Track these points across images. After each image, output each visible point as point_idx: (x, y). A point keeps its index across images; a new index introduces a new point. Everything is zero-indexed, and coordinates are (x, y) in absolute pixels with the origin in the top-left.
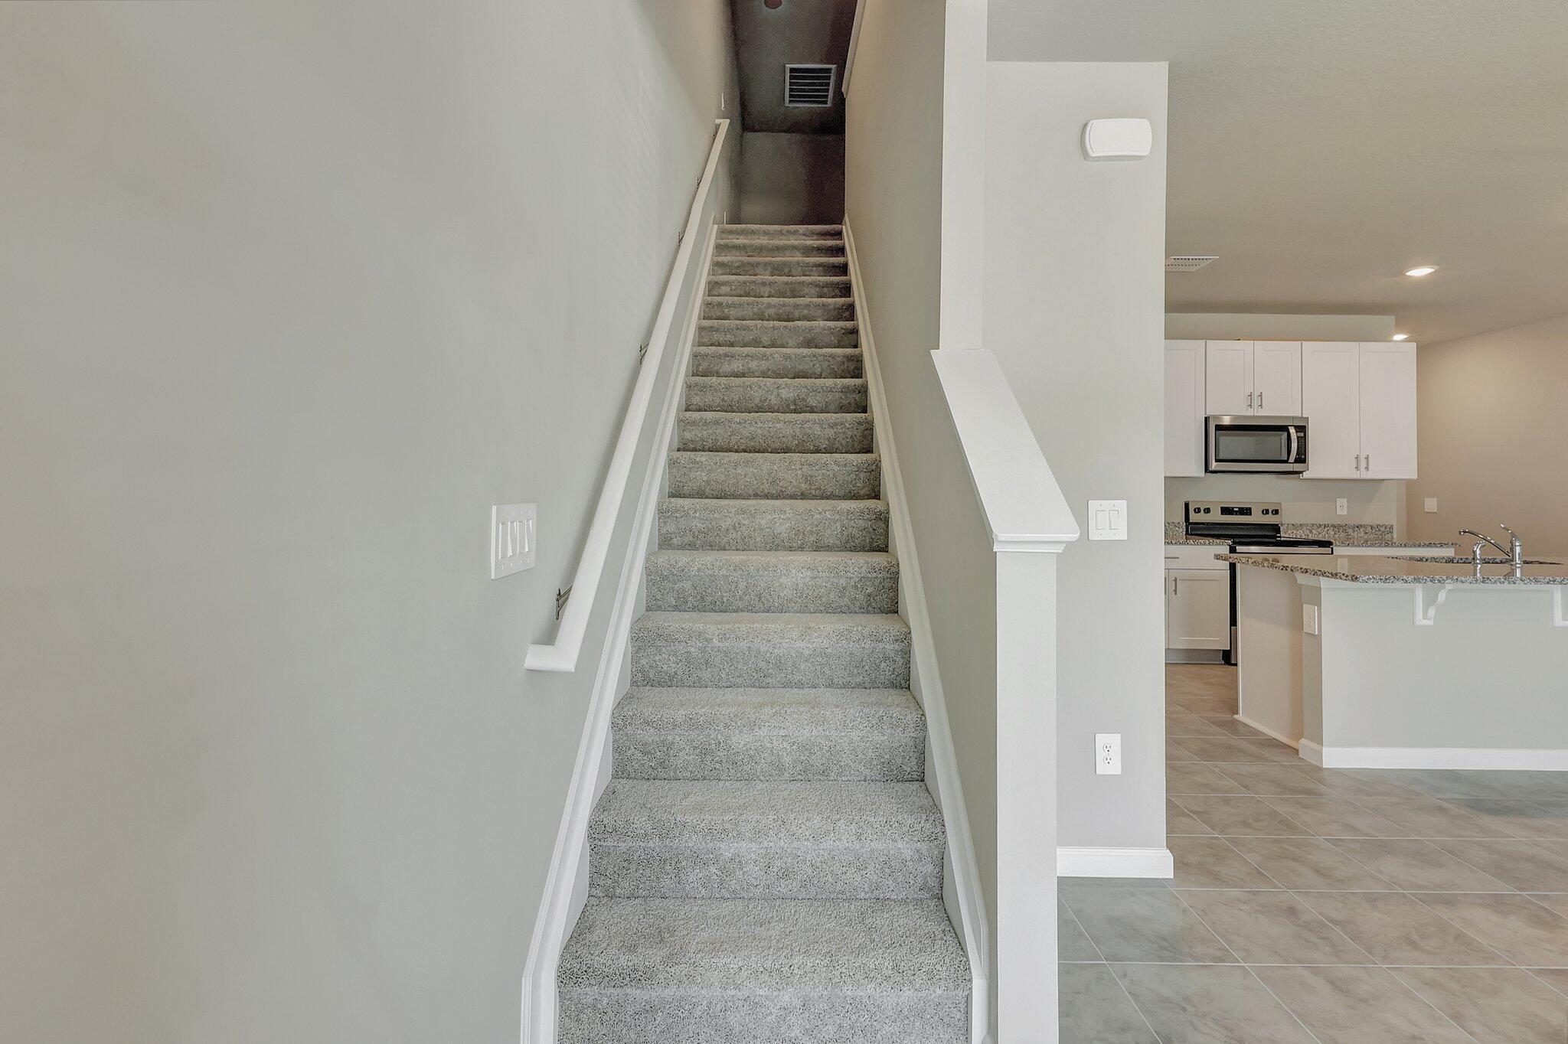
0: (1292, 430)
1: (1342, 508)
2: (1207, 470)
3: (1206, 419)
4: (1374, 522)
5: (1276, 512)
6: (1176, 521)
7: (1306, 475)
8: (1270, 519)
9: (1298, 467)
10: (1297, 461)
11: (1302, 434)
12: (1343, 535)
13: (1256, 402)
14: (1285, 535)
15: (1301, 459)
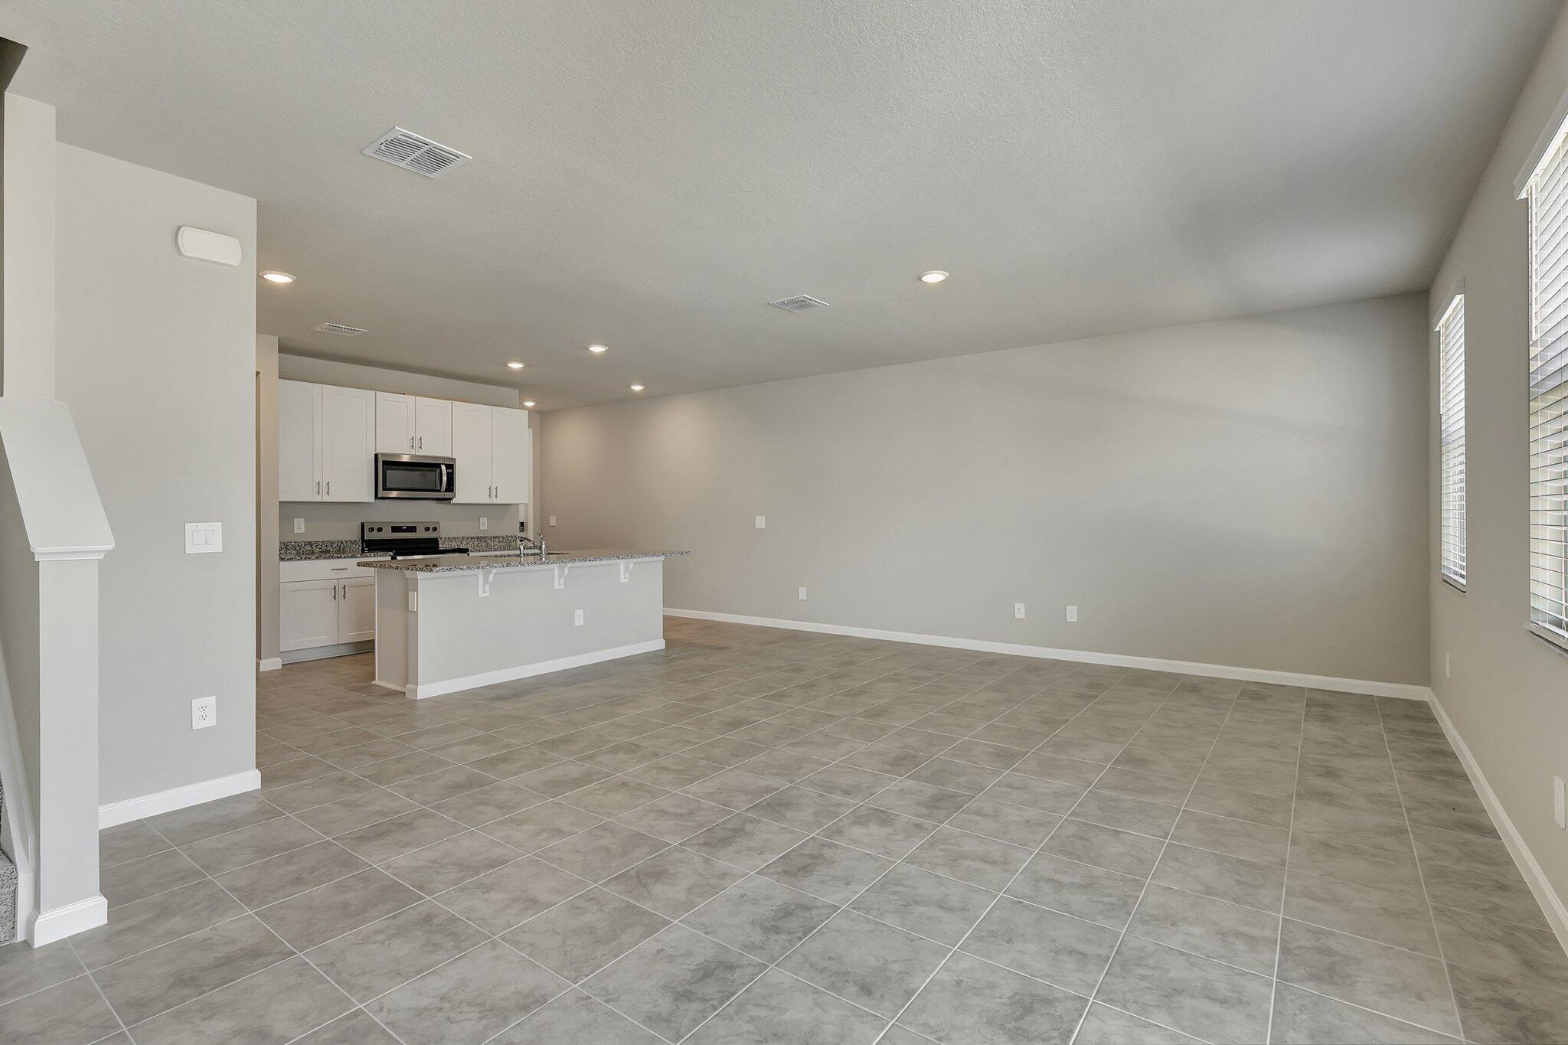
0: (443, 468)
1: (484, 526)
2: (376, 497)
3: (376, 456)
4: (505, 534)
5: (435, 529)
6: (353, 539)
7: (454, 501)
8: (430, 535)
9: (448, 495)
10: (447, 490)
11: (451, 471)
12: (484, 544)
13: (417, 444)
14: (441, 546)
15: (450, 487)
